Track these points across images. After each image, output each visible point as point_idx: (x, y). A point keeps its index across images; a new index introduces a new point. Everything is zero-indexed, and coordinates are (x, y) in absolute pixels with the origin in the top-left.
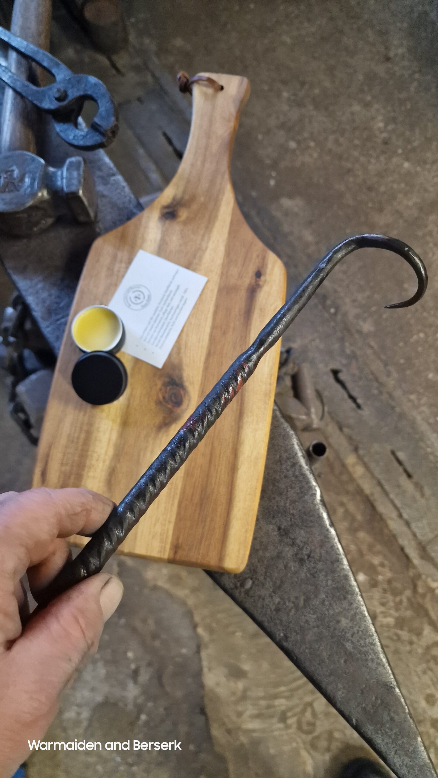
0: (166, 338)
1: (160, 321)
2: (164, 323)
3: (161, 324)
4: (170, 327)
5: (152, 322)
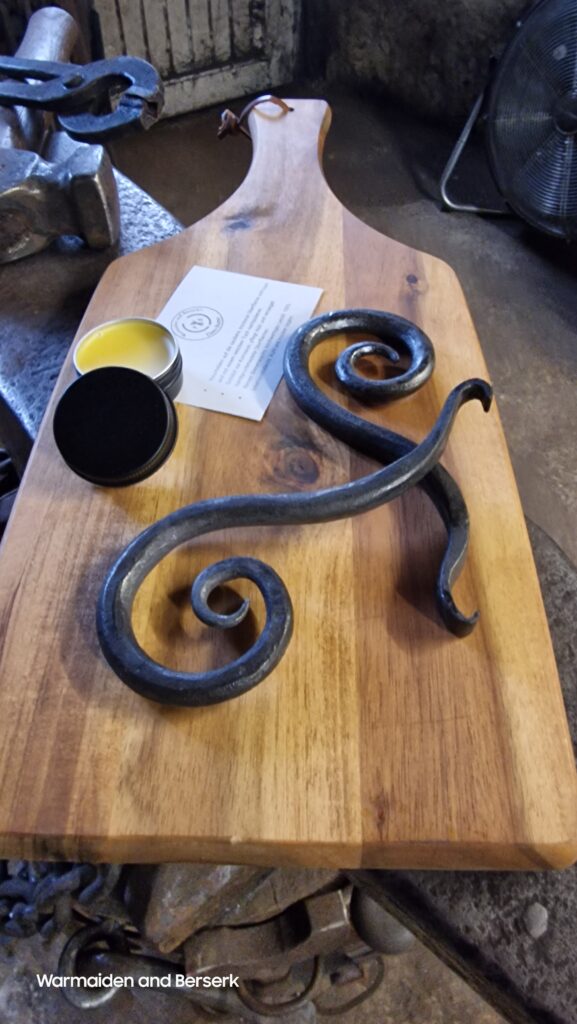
0: (262, 373)
1: (246, 351)
2: (255, 352)
3: (249, 354)
4: (266, 357)
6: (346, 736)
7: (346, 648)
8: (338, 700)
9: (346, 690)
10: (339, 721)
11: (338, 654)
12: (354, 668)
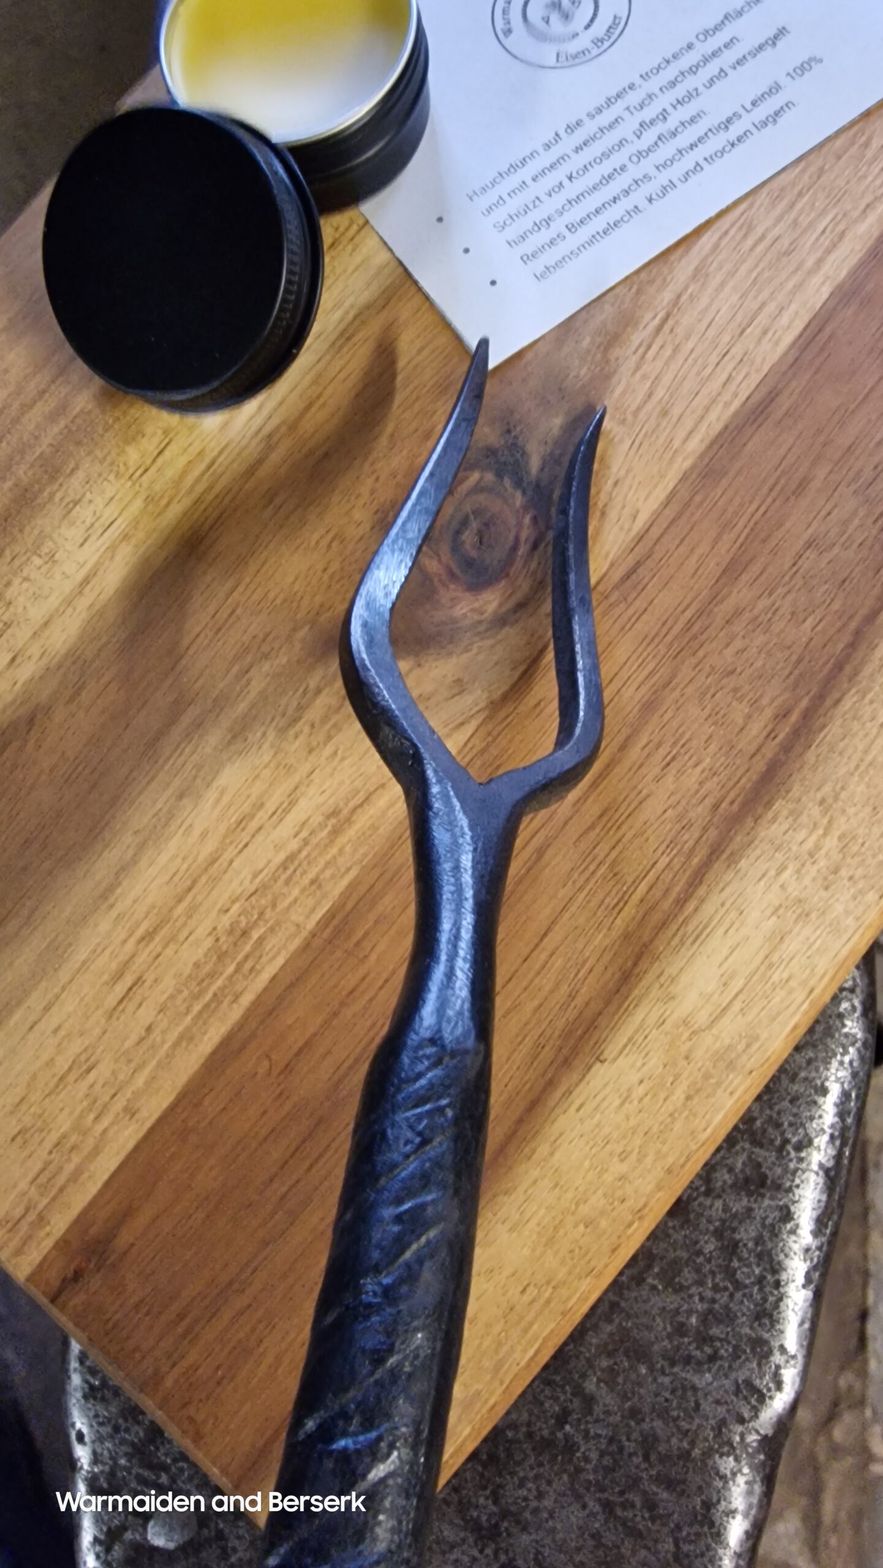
0: (592, 240)
1: (606, 155)
2: (623, 168)
3: (606, 168)
4: (638, 197)
5: (568, 143)
6: (130, 1112)
7: (252, 969)
8: (166, 1046)
9: (191, 1039)
10: (140, 1080)
11: (231, 969)
12: (236, 1014)
